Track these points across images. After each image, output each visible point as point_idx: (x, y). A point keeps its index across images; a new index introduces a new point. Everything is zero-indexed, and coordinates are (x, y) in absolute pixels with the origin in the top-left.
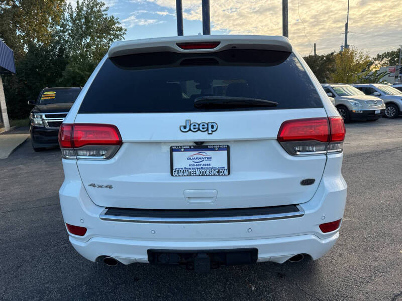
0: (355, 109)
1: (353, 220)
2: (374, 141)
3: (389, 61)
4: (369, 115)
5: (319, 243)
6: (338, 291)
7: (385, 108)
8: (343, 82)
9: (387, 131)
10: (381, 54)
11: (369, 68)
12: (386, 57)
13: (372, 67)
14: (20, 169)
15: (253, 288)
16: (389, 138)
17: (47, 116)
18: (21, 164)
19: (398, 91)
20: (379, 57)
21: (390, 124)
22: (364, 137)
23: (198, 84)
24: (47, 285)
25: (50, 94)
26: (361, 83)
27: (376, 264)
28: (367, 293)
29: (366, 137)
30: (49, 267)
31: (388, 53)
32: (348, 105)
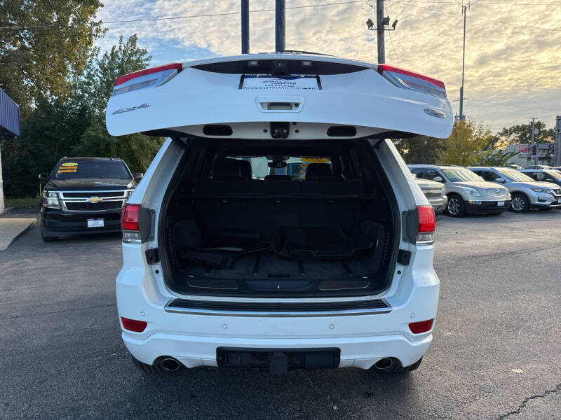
0: (471, 199)
1: (460, 334)
2: (494, 241)
3: (520, 137)
4: (491, 208)
5: (410, 345)
6: (436, 411)
7: (510, 199)
8: (457, 164)
9: (512, 229)
10: (508, 128)
11: (493, 145)
12: (515, 131)
13: (498, 144)
14: (27, 264)
15: (335, 408)
16: (514, 237)
17: (65, 195)
18: (27, 258)
19: (529, 178)
20: (506, 132)
21: (518, 219)
22: (482, 235)
23: (271, 161)
24: (81, 402)
25: (70, 166)
26: (482, 165)
27: (482, 383)
28: (468, 414)
29: (484, 236)
30: (81, 382)
31: (518, 127)
32: (462, 194)
